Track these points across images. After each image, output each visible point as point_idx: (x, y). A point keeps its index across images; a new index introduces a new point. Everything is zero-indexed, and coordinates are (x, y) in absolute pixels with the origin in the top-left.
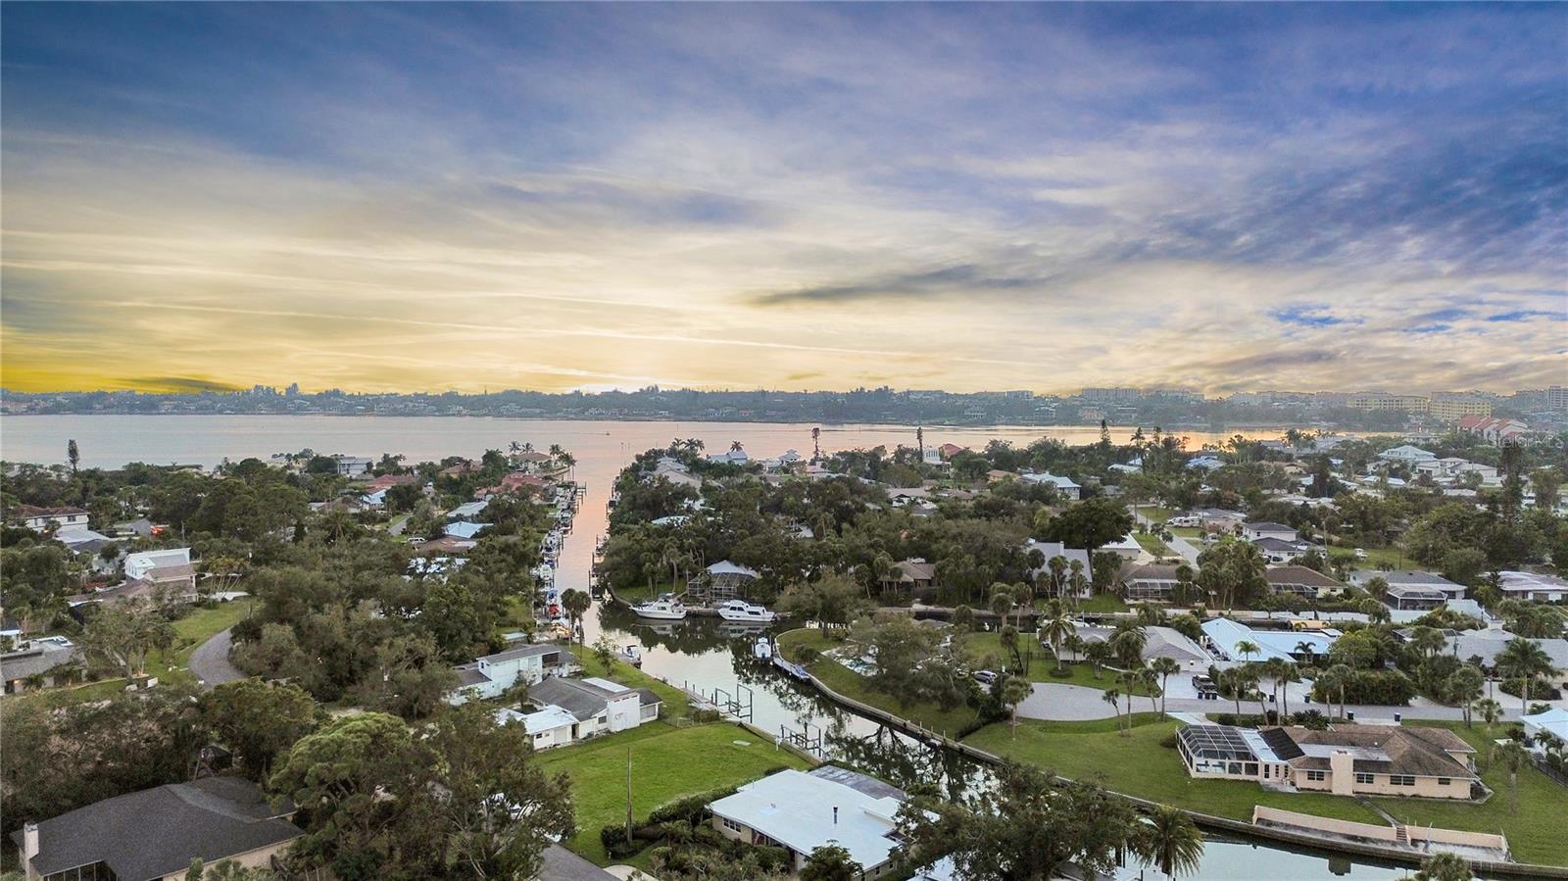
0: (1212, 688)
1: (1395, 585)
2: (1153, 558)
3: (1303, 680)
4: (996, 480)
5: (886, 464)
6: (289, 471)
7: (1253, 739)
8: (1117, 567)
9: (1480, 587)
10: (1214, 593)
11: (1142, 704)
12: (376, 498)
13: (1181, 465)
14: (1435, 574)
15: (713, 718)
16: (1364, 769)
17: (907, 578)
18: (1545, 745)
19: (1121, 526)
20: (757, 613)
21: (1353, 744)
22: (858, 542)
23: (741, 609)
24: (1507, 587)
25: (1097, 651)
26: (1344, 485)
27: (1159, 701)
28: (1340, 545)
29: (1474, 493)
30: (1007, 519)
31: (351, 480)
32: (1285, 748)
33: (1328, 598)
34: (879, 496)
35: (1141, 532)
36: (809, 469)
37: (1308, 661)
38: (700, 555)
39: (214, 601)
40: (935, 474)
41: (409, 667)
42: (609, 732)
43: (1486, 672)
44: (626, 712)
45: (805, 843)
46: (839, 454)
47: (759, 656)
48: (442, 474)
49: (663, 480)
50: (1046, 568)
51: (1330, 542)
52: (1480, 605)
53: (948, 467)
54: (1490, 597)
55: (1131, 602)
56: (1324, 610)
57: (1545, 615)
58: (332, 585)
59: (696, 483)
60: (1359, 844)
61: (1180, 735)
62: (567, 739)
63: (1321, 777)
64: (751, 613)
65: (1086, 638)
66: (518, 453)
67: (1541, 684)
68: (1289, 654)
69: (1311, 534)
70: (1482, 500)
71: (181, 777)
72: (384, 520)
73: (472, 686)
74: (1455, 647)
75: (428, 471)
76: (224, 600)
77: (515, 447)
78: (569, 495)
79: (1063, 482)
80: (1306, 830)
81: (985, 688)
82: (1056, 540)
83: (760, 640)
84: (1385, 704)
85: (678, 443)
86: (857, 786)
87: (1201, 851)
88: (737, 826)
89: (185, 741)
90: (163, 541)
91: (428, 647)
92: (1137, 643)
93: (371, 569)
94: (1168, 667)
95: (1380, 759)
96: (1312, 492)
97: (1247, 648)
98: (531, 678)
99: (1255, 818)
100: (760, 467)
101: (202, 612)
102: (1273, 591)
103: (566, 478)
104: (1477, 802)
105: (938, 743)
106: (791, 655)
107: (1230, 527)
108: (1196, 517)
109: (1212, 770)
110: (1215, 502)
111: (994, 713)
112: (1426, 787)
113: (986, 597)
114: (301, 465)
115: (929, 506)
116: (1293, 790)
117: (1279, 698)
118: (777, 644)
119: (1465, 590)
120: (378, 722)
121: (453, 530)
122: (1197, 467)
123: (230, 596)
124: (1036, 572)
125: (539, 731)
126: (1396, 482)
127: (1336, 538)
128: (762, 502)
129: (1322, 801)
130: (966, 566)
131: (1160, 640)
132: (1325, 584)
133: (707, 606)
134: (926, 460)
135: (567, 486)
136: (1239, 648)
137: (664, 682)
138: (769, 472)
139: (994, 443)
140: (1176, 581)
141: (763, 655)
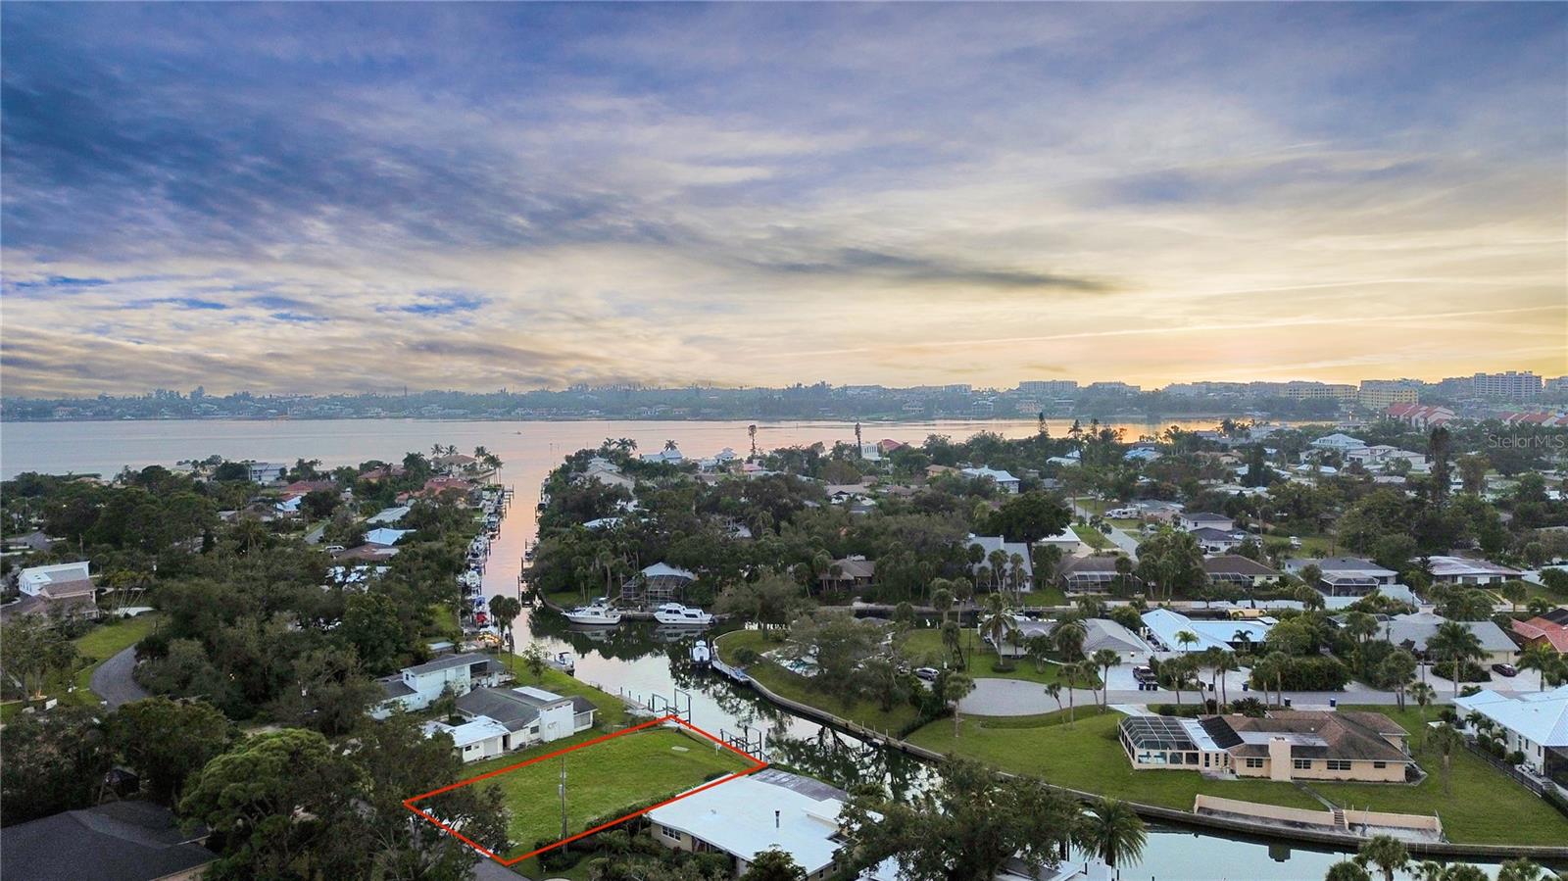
0: (1153, 679)
1: (1328, 571)
2: (1092, 551)
3: (1241, 668)
4: (935, 475)
5: (824, 461)
6: (195, 479)
7: (1193, 729)
8: (1057, 560)
9: (1411, 573)
10: (1153, 584)
11: (1084, 697)
12: (291, 505)
13: (1118, 457)
14: (1367, 560)
16: (1302, 755)
17: (847, 576)
18: (1476, 725)
19: (1059, 519)
20: (695, 616)
21: (1291, 731)
22: (797, 540)
23: (677, 612)
24: (1437, 572)
25: (1039, 645)
26: (1278, 474)
27: (1100, 693)
28: (1275, 534)
29: (1403, 480)
30: (947, 514)
31: (263, 487)
32: (1224, 736)
33: (1264, 587)
34: (817, 494)
35: (1080, 525)
36: (746, 467)
37: (1245, 649)
38: (635, 558)
39: (117, 617)
40: (874, 469)
41: (328, 681)
42: (541, 742)
43: (1418, 656)
44: (559, 721)
45: (746, 847)
46: (777, 451)
47: (697, 659)
48: (361, 479)
49: (595, 481)
50: (986, 563)
51: (1265, 531)
52: (1411, 590)
53: (886, 463)
54: (1421, 582)
55: (1072, 595)
56: (1260, 598)
57: (1474, 598)
58: (245, 597)
59: (629, 484)
60: (1298, 829)
61: (1123, 728)
62: (498, 750)
63: (1259, 764)
64: (687, 616)
65: (1027, 632)
66: (441, 456)
67: (1471, 666)
68: (1228, 643)
69: (1247, 524)
70: (1411, 486)
71: (84, 803)
72: (300, 528)
73: (396, 699)
74: (1388, 632)
75: (346, 476)
76: (127, 616)
77: (437, 449)
78: (496, 498)
79: (1003, 476)
80: (1246, 817)
81: (927, 685)
82: (996, 534)
83: (698, 643)
84: (1320, 689)
85: (610, 442)
86: (799, 789)
87: (1144, 842)
88: (676, 834)
89: (88, 765)
90: (59, 555)
91: (349, 658)
92: (1078, 635)
93: (286, 579)
94: (1109, 659)
95: (1317, 745)
96: (1248, 482)
97: (1186, 638)
98: (458, 689)
99: (1196, 807)
100: (695, 466)
101: (105, 630)
102: (1211, 581)
103: (492, 482)
104: (1412, 784)
105: (881, 742)
106: (729, 658)
107: (1168, 517)
108: (1131, 509)
109: (1152, 760)
110: (1153, 493)
111: (936, 709)
112: (1363, 771)
113: (927, 592)
114: (208, 472)
115: (868, 502)
116: (1232, 778)
117: (1218, 686)
118: (716, 647)
119: (1396, 576)
120: (297, 738)
121: (373, 537)
122: (1134, 458)
123: (133, 611)
124: (977, 566)
125: (468, 743)
126: (1329, 470)
127: (1271, 527)
128: (698, 502)
129: (1259, 789)
130: (906, 562)
131: (1102, 632)
132: (1261, 572)
133: (642, 610)
134: (865, 456)
135: (493, 489)
136: (1178, 638)
137: (599, 689)
138: (705, 471)
139: (932, 437)
140: (1116, 573)
141: (702, 658)
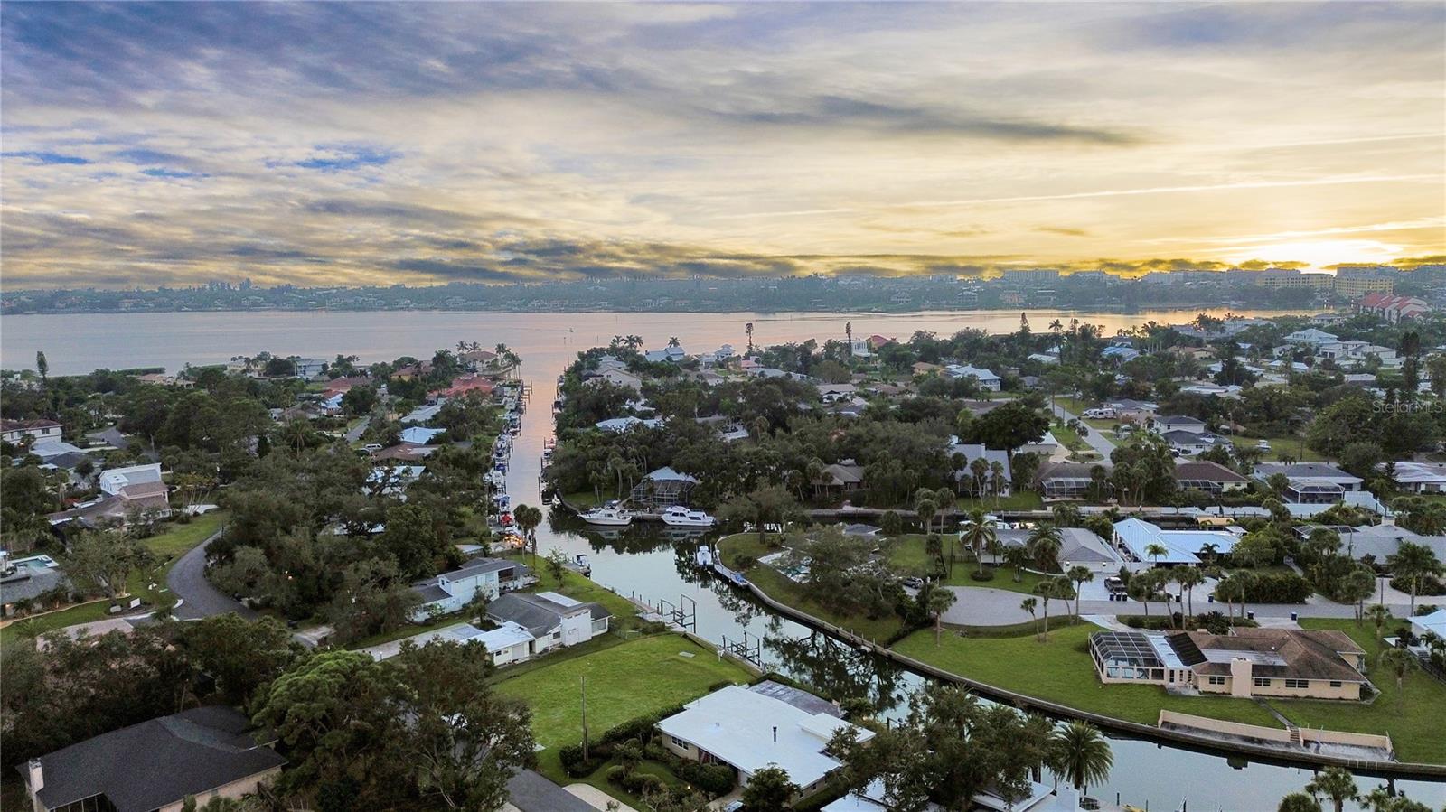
0: (1123, 590)
1: (1296, 478)
2: (1069, 453)
3: (1207, 579)
4: (921, 372)
5: (817, 359)
6: (248, 375)
7: (1159, 643)
8: (1035, 466)
9: (1376, 480)
10: (1126, 489)
11: (1057, 608)
12: (334, 402)
13: (1097, 353)
14: (1334, 465)
15: (659, 629)
16: (1262, 673)
17: (838, 481)
18: (1430, 645)
19: (1037, 428)
20: (698, 518)
21: (1252, 649)
22: (790, 448)
23: (682, 515)
24: (1401, 479)
25: (1016, 558)
26: (1251, 372)
27: (1072, 603)
28: (1245, 435)
29: (1373, 378)
30: (932, 419)
31: (308, 381)
32: (1189, 653)
33: (1233, 493)
34: (810, 394)
35: (1058, 426)
36: (744, 363)
37: (1209, 558)
38: (643, 461)
39: (188, 516)
40: (862, 367)
41: (375, 587)
42: (562, 646)
43: (1380, 571)
44: (579, 627)
45: (749, 762)
46: (772, 348)
47: (701, 563)
48: (395, 377)
49: (605, 384)
50: (968, 471)
51: (1236, 433)
52: (1375, 497)
53: (875, 359)
54: (1385, 488)
55: (1048, 500)
56: (1228, 505)
57: (1435, 512)
58: (298, 507)
59: (635, 382)
60: (1256, 745)
61: (1093, 642)
62: (525, 655)
63: (1221, 681)
64: (691, 518)
65: (1005, 541)
66: (465, 352)
67: (1429, 580)
68: (1196, 554)
69: (1218, 427)
70: (1380, 384)
71: (170, 710)
72: (342, 425)
73: (434, 603)
74: (1350, 548)
75: (381, 372)
76: (196, 514)
77: (462, 346)
78: (516, 394)
79: (985, 374)
80: (1207, 732)
81: (912, 593)
82: (977, 441)
83: (701, 548)
84: (1282, 602)
85: (618, 340)
86: (794, 702)
87: (1111, 763)
88: (686, 745)
89: (171, 671)
90: (134, 455)
91: (391, 568)
92: (1053, 549)
93: (332, 485)
94: (1083, 575)
95: (1277, 664)
96: (1222, 379)
97: (1156, 550)
98: (488, 593)
99: (1160, 721)
100: (697, 363)
101: (176, 527)
102: (1181, 487)
103: (513, 377)
104: (1365, 702)
105: (868, 650)
106: (731, 561)
107: (1141, 419)
108: (1109, 409)
109: (1119, 672)
110: (1132, 393)
111: (920, 618)
112: (1319, 689)
113: (912, 499)
114: (259, 368)
115: (859, 402)
116: (1194, 693)
117: (1185, 599)
118: (717, 551)
119: (1362, 483)
120: (350, 660)
121: (408, 436)
122: (1111, 355)
123: (201, 509)
124: (959, 474)
125: (498, 649)
126: (1300, 367)
127: (1241, 429)
128: (699, 404)
129: (1220, 704)
130: (893, 470)
131: (1076, 540)
132: (1231, 478)
133: (650, 512)
134: (855, 352)
135: (513, 386)
136: (1148, 551)
137: (613, 592)
138: (705, 368)
139: (919, 334)
140: (1090, 480)
141: (705, 563)
